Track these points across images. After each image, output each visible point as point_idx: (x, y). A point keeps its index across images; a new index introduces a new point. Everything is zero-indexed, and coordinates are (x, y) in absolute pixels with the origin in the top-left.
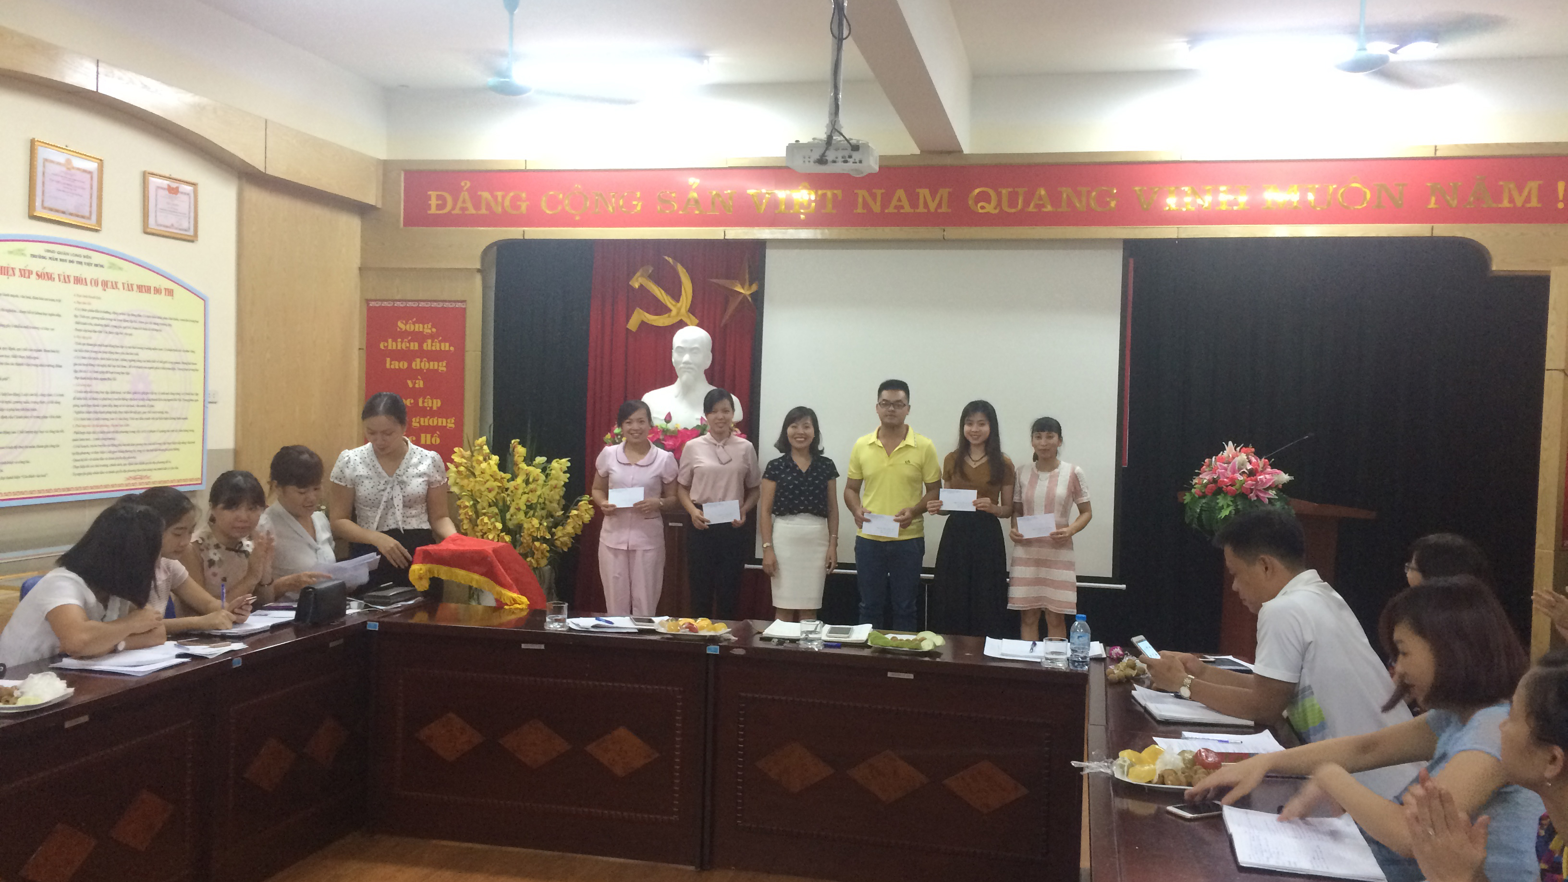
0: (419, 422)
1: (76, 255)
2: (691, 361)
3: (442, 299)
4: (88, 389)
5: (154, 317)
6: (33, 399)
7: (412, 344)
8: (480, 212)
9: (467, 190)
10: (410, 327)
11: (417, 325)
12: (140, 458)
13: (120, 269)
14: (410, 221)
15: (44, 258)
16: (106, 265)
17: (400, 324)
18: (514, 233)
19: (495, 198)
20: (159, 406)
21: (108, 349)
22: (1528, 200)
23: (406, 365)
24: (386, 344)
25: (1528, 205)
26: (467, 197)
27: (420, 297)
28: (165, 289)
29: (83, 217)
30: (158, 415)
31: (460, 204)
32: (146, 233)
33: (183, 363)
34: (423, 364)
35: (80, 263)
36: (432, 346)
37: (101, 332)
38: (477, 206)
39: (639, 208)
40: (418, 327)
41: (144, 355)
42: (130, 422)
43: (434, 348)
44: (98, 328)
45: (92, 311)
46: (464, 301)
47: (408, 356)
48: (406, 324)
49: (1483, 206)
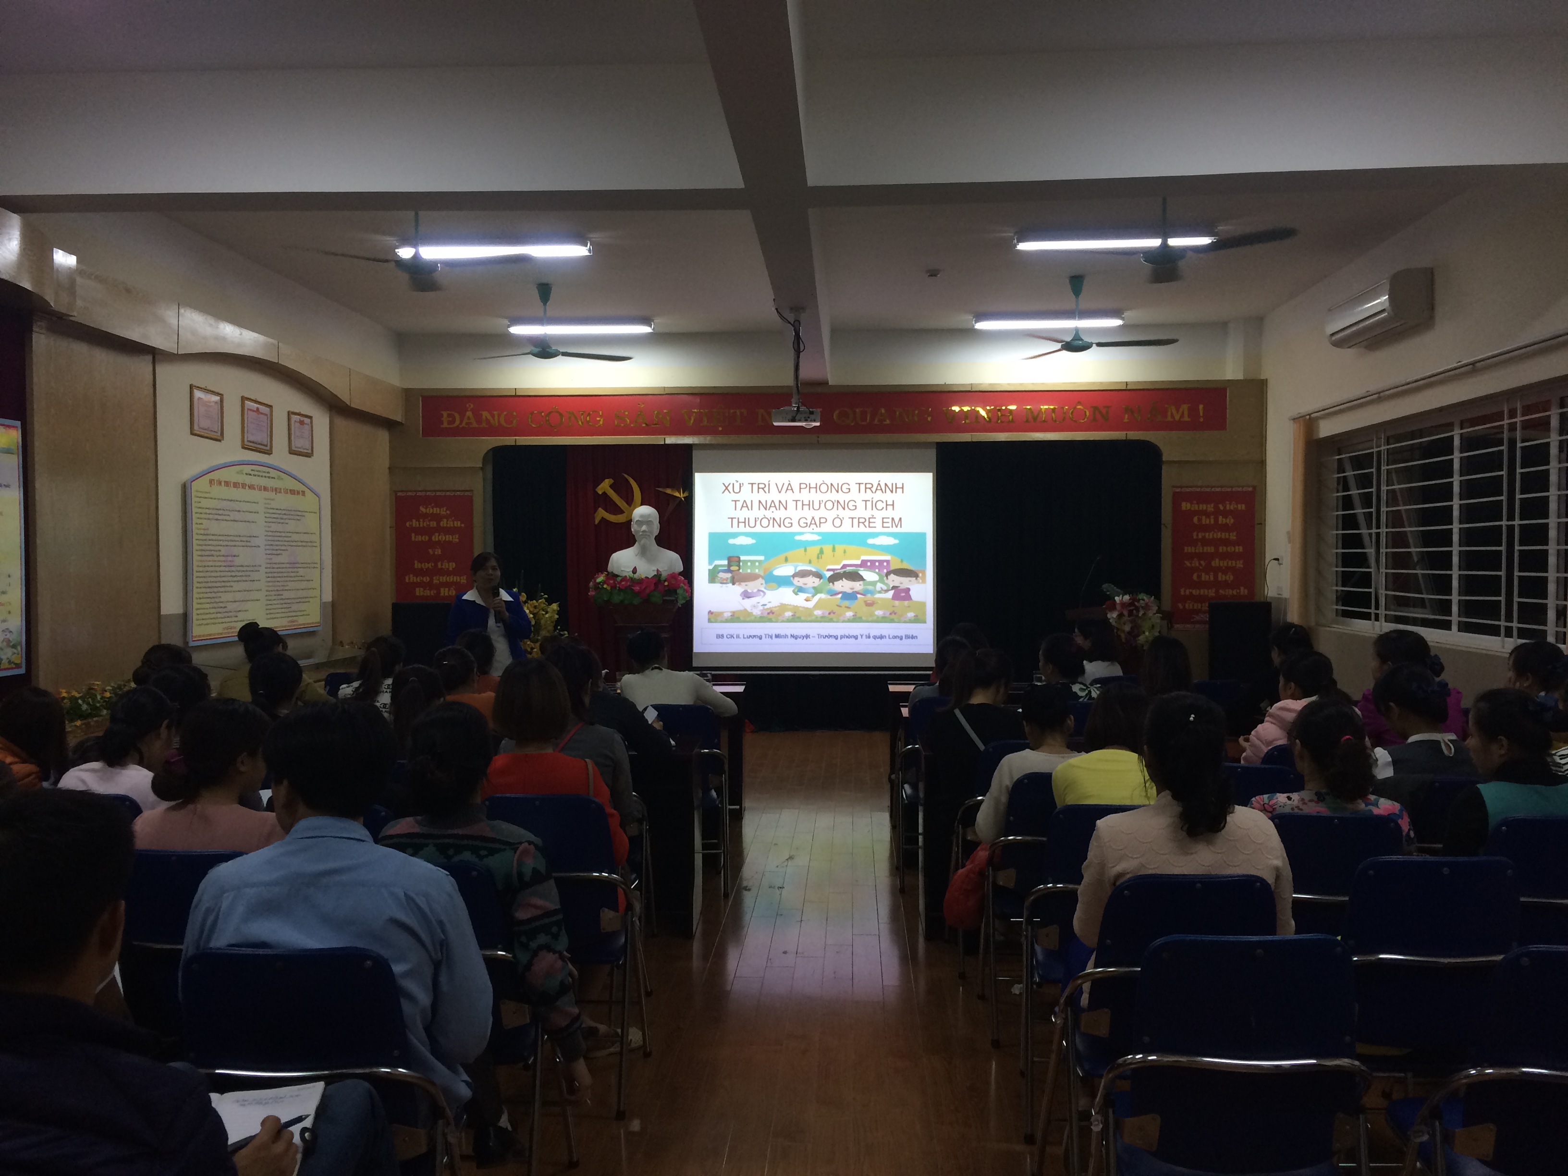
0: (439, 580)
1: (264, 472)
2: (646, 529)
3: (454, 489)
4: (271, 561)
5: (297, 511)
6: (249, 568)
7: (431, 523)
8: (481, 426)
9: (471, 410)
10: (430, 510)
11: (435, 509)
12: (295, 607)
13: (282, 479)
14: (427, 433)
15: (250, 475)
16: (276, 477)
17: (421, 508)
18: (509, 441)
19: (493, 416)
20: (301, 572)
21: (279, 534)
22: (1182, 416)
23: (427, 538)
24: (411, 523)
25: (1183, 419)
26: (472, 417)
27: (438, 488)
28: (302, 491)
29: (264, 445)
30: (300, 578)
31: (465, 421)
32: (292, 452)
33: (311, 542)
34: (440, 537)
35: (265, 477)
36: (447, 523)
37: (275, 523)
38: (479, 421)
39: (601, 423)
41: (295, 537)
42: (289, 583)
43: (448, 526)
44: (274, 520)
45: (271, 509)
46: (471, 491)
47: (429, 531)
48: (426, 508)
49: (1156, 420)
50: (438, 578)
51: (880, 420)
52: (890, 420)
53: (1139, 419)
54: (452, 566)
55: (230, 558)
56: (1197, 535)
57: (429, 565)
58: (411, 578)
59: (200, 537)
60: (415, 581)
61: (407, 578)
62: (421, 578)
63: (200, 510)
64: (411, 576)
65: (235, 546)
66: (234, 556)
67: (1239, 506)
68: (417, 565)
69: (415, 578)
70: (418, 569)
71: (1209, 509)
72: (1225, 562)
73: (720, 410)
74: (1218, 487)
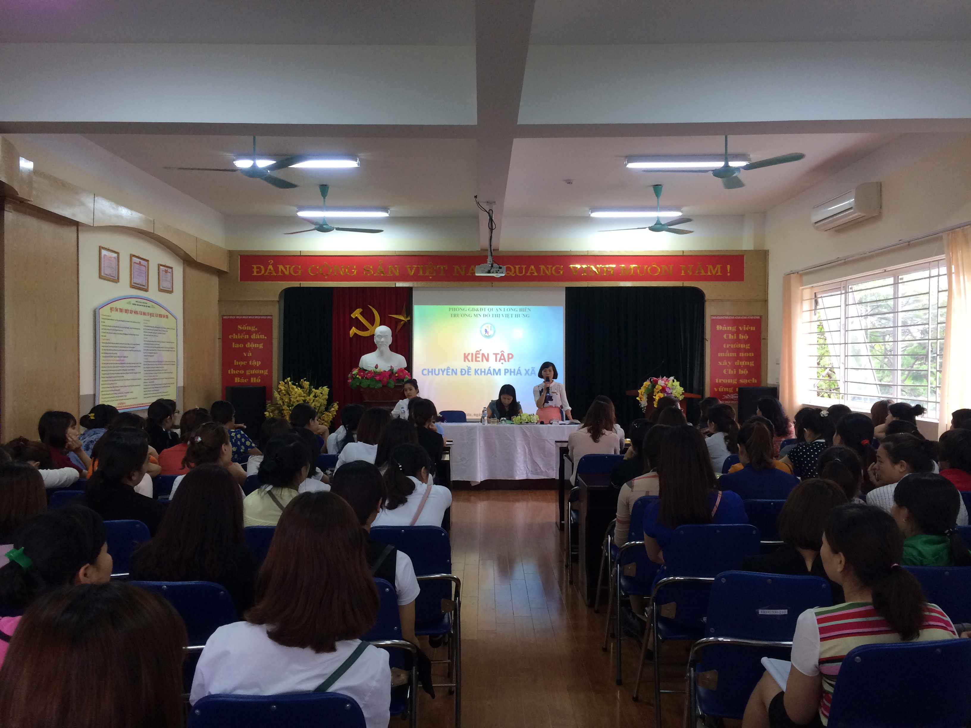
0: (250, 372)
1: (144, 303)
2: (384, 341)
3: (260, 314)
4: (147, 360)
5: (163, 328)
6: (134, 365)
7: (245, 336)
8: (278, 275)
9: (272, 264)
10: (244, 328)
11: (248, 327)
12: (161, 390)
13: (154, 307)
14: (243, 279)
15: (135, 305)
16: (151, 306)
17: (239, 327)
18: (295, 284)
19: (286, 269)
20: (165, 367)
21: (152, 343)
22: (717, 272)
23: (243, 345)
24: (232, 336)
25: (718, 274)
26: (272, 269)
27: (250, 314)
28: (166, 315)
29: (144, 286)
30: (165, 371)
31: (268, 271)
32: (160, 290)
33: (171, 348)
34: (251, 345)
35: (144, 306)
36: (256, 336)
37: (150, 336)
38: (277, 272)
39: (355, 273)
40: (248, 328)
41: (162, 345)
42: (158, 374)
43: (256, 338)
44: (149, 334)
45: (147, 326)
46: (271, 316)
47: (244, 341)
48: (242, 327)
49: (701, 274)
50: (249, 372)
51: (531, 273)
52: (537, 273)
53: (691, 274)
54: (259, 363)
55: (122, 358)
56: (726, 346)
57: (244, 363)
58: (233, 371)
59: (104, 345)
60: (234, 373)
61: (229, 371)
62: (239, 371)
63: (105, 327)
64: (232, 370)
65: (126, 350)
66: (125, 357)
67: (752, 328)
68: (236, 363)
69: (234, 371)
70: (236, 365)
71: (733, 330)
72: (743, 363)
73: (430, 266)
74: (738, 316)
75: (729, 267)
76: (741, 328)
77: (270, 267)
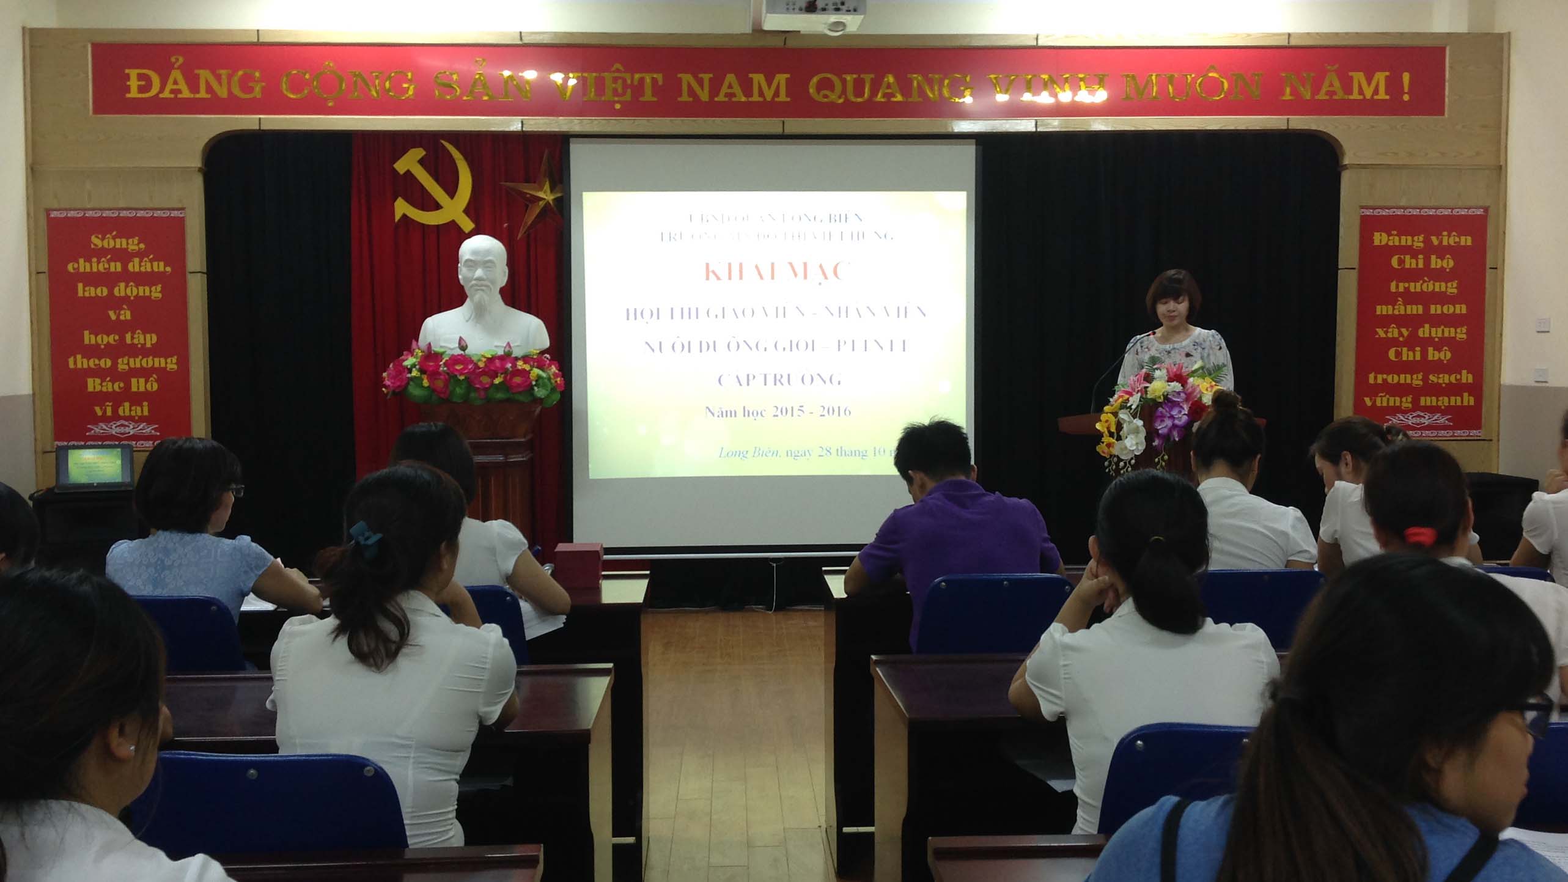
0: (128, 364)
2: (485, 277)
3: (151, 206)
7: (112, 264)
8: (197, 96)
9: (179, 68)
10: (109, 243)
11: (118, 241)
14: (101, 107)
17: (94, 239)
18: (247, 122)
19: (219, 80)
22: (1376, 92)
23: (105, 292)
24: (76, 266)
25: (1377, 97)
26: (181, 80)
27: (122, 205)
31: (170, 86)
34: (129, 289)
36: (140, 266)
38: (194, 89)
39: (411, 92)
40: (121, 243)
43: (143, 269)
46: (183, 209)
47: (108, 279)
48: (103, 239)
49: (1335, 97)
50: (126, 361)
51: (885, 95)
52: (903, 95)
53: (1307, 96)
54: (151, 340)
56: (1397, 287)
57: (112, 339)
58: (79, 362)
60: (85, 366)
61: (71, 361)
62: (97, 362)
64: (79, 357)
67: (1463, 238)
68: (88, 338)
69: (85, 361)
70: (90, 346)
71: (1416, 244)
72: (1440, 330)
73: (616, 75)
74: (1430, 208)
75: (1406, 77)
76: (1435, 240)
77: (176, 74)
